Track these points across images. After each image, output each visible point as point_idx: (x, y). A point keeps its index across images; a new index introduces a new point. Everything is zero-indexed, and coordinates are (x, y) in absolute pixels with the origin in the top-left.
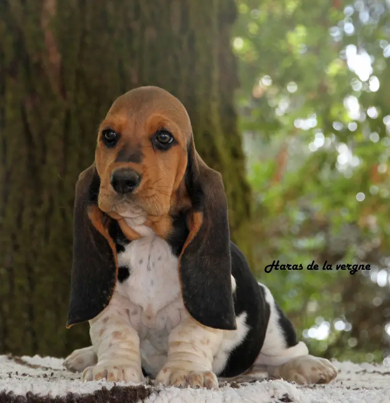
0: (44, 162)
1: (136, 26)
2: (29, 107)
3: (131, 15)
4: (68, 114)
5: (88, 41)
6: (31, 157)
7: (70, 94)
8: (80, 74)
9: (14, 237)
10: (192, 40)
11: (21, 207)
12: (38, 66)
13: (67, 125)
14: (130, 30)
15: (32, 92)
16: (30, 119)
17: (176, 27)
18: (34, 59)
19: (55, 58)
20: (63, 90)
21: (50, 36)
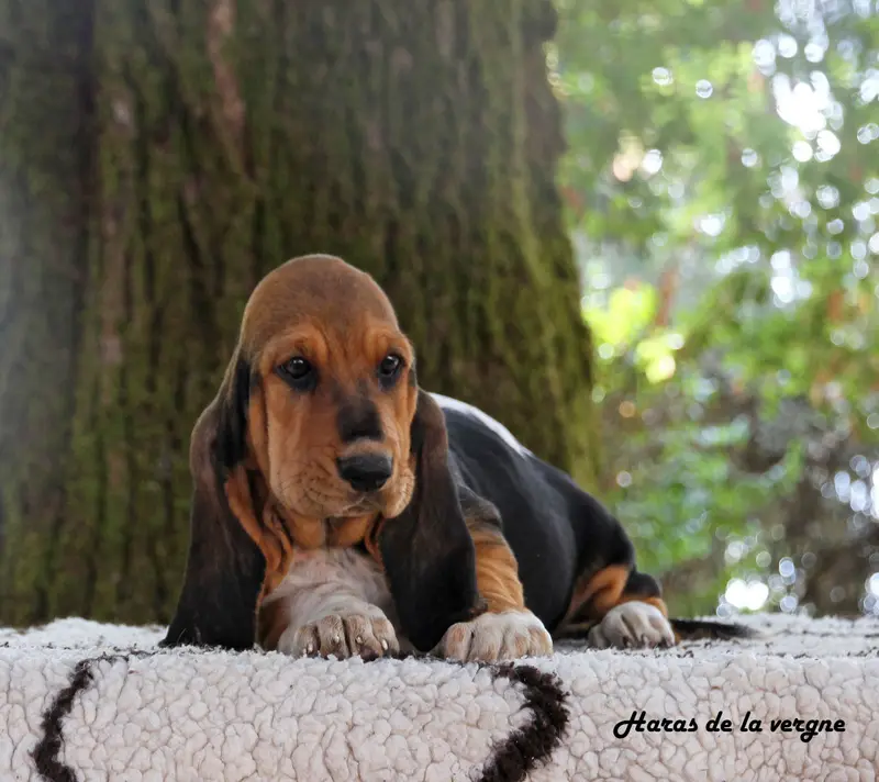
0: (219, 293)
1: (374, 47)
2: (191, 197)
3: (365, 28)
4: (260, 208)
5: (292, 77)
6: (198, 286)
7: (262, 172)
8: (279, 136)
9: (170, 426)
10: (475, 69)
11: (183, 374)
12: (206, 124)
13: (258, 227)
14: (364, 56)
15: (196, 170)
16: (194, 218)
17: (446, 49)
18: (198, 112)
19: (234, 109)
20: (250, 166)
21: (222, 70)
